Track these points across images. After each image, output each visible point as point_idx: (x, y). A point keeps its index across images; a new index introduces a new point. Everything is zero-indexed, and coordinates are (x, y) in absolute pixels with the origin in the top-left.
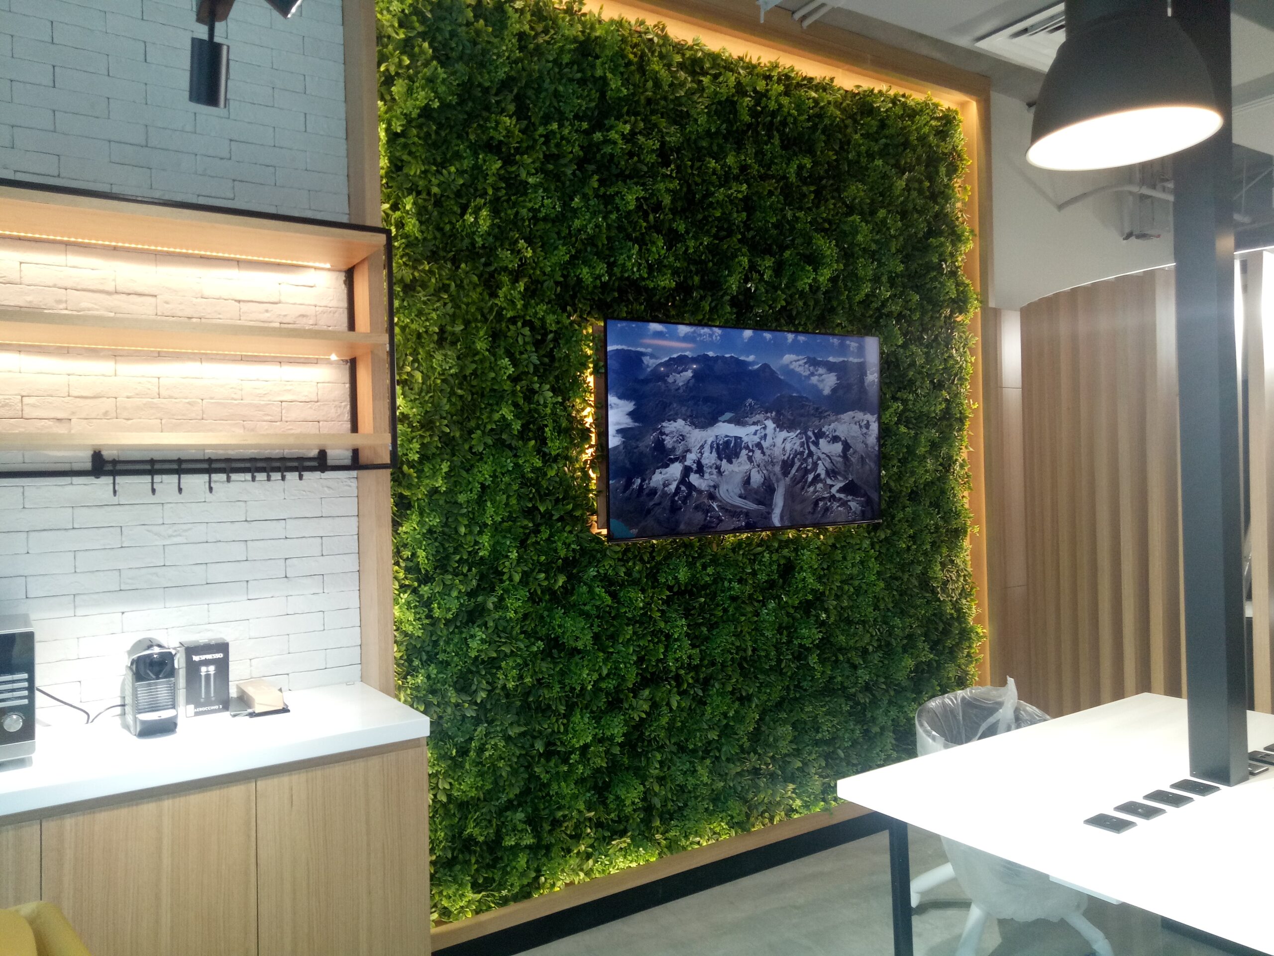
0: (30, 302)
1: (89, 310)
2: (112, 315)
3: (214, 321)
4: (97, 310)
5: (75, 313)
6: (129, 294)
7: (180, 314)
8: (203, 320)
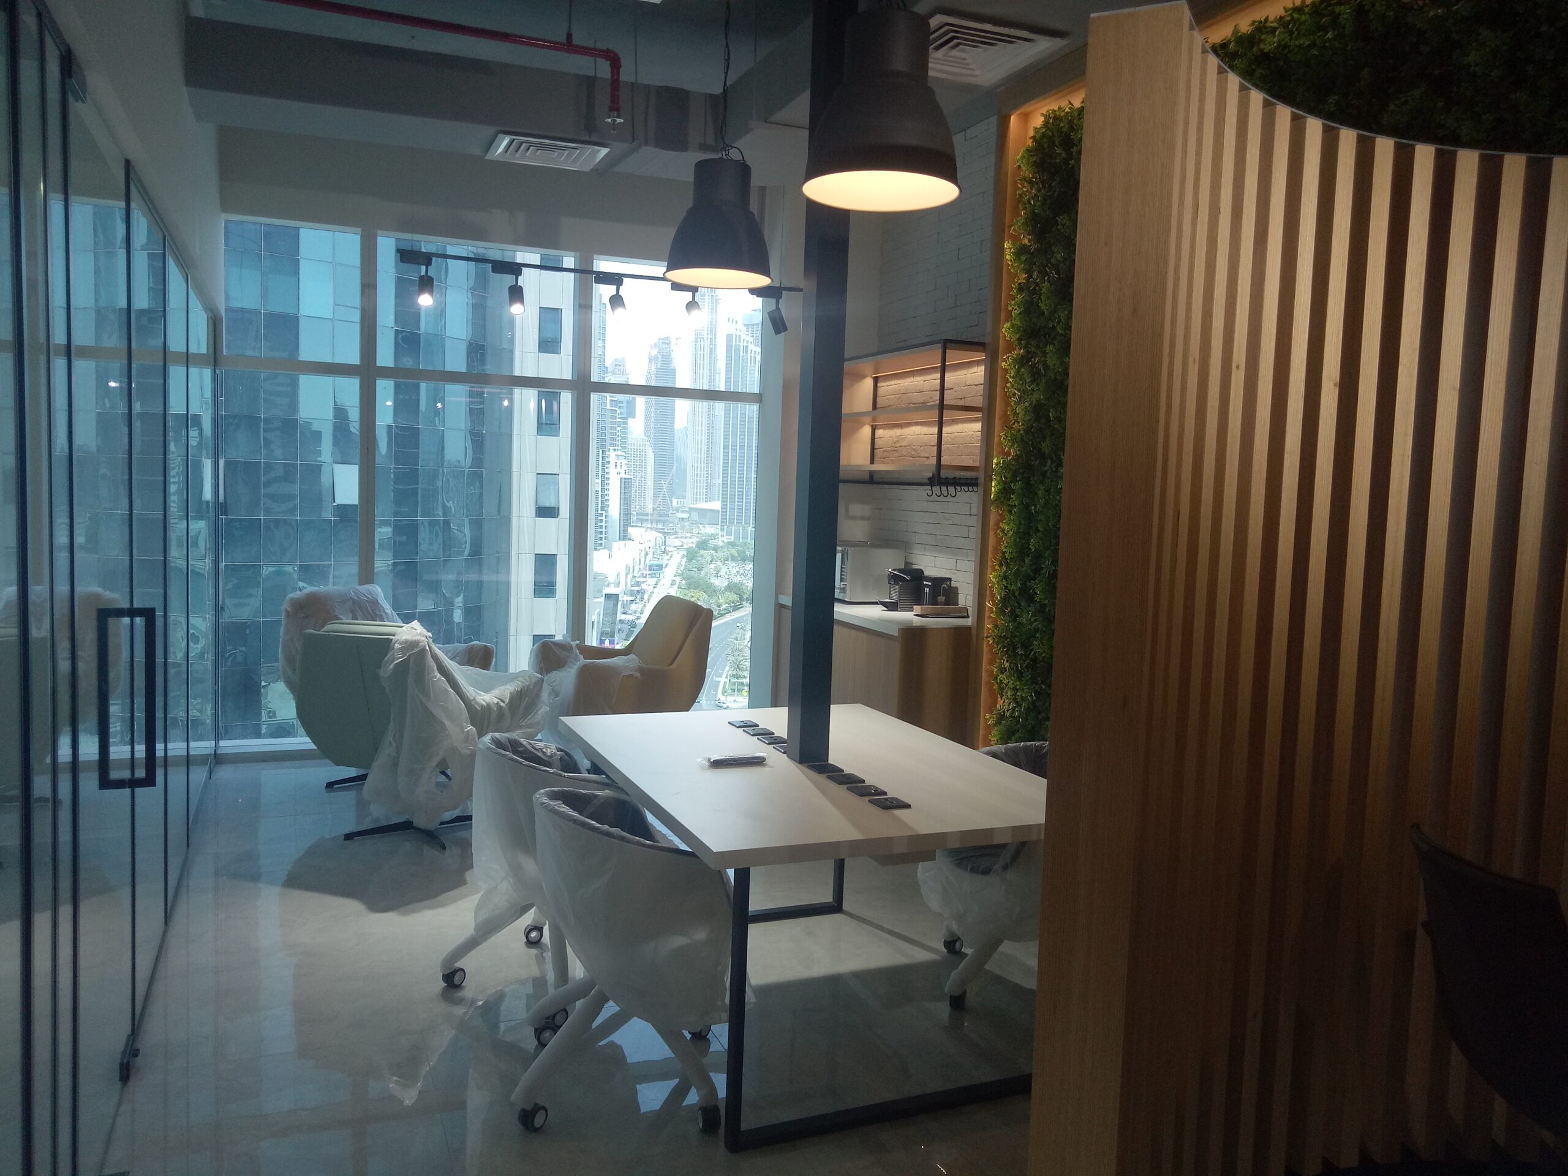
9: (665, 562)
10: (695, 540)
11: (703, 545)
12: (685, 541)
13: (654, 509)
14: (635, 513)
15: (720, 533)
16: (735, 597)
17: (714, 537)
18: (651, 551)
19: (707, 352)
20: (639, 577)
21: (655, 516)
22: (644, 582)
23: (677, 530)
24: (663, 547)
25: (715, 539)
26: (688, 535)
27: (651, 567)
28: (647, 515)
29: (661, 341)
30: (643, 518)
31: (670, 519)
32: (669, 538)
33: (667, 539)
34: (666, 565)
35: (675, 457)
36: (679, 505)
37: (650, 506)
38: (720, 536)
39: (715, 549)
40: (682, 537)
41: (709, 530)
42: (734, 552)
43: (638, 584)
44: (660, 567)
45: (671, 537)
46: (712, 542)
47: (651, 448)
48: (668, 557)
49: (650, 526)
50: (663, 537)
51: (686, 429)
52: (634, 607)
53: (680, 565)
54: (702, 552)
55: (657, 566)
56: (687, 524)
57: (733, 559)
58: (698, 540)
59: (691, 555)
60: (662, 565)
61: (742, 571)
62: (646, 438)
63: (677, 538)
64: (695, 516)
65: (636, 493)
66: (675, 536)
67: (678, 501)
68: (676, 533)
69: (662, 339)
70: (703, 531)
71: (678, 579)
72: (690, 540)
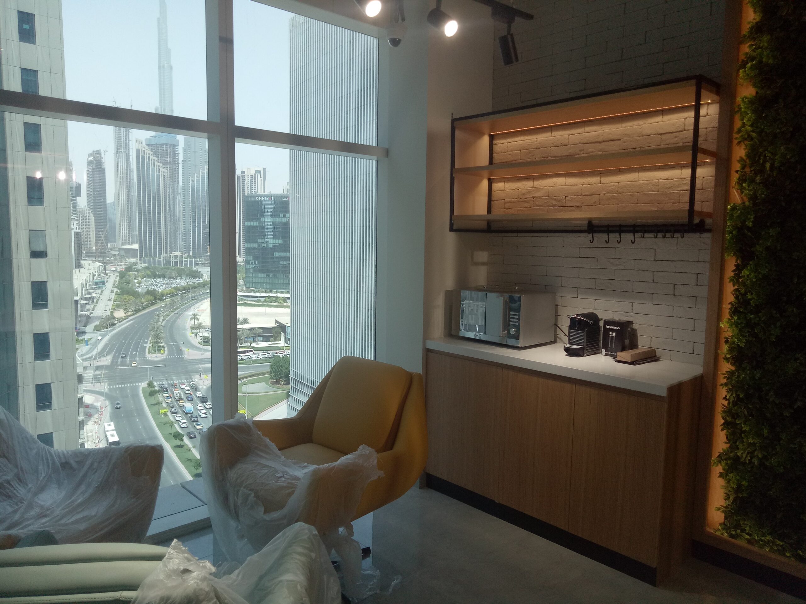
0: (570, 153)
1: (592, 152)
2: (600, 153)
3: (647, 148)
4: (595, 152)
5: (586, 155)
6: (608, 141)
7: (630, 147)
8: (641, 149)
9: (106, 280)
10: (123, 267)
11: (129, 269)
12: (117, 267)
13: (96, 249)
14: (84, 252)
15: (139, 262)
16: (152, 298)
17: (136, 264)
18: (96, 274)
19: (124, 160)
20: (90, 289)
21: (98, 253)
22: (93, 292)
23: (112, 261)
24: (104, 271)
25: (136, 265)
26: (119, 264)
27: (96, 283)
28: (92, 253)
29: (95, 153)
30: (90, 255)
31: (107, 255)
32: (107, 266)
33: (106, 267)
34: (107, 281)
35: (108, 219)
36: (112, 247)
37: (94, 248)
38: (139, 263)
39: (137, 271)
40: (115, 265)
41: (133, 260)
42: (148, 272)
43: (90, 293)
44: (103, 283)
45: (108, 265)
46: (135, 268)
47: (92, 214)
48: (108, 277)
49: (94, 259)
50: (104, 265)
51: (114, 203)
52: (88, 307)
53: (115, 281)
54: (129, 273)
55: (101, 282)
56: (118, 257)
57: (149, 276)
58: (126, 266)
59: (122, 275)
60: (104, 282)
61: (154, 283)
62: (89, 208)
63: (112, 266)
64: (123, 253)
65: (84, 240)
66: (111, 265)
67: (111, 245)
68: (111, 263)
69: (95, 151)
70: (128, 261)
71: (115, 290)
72: (121, 267)
